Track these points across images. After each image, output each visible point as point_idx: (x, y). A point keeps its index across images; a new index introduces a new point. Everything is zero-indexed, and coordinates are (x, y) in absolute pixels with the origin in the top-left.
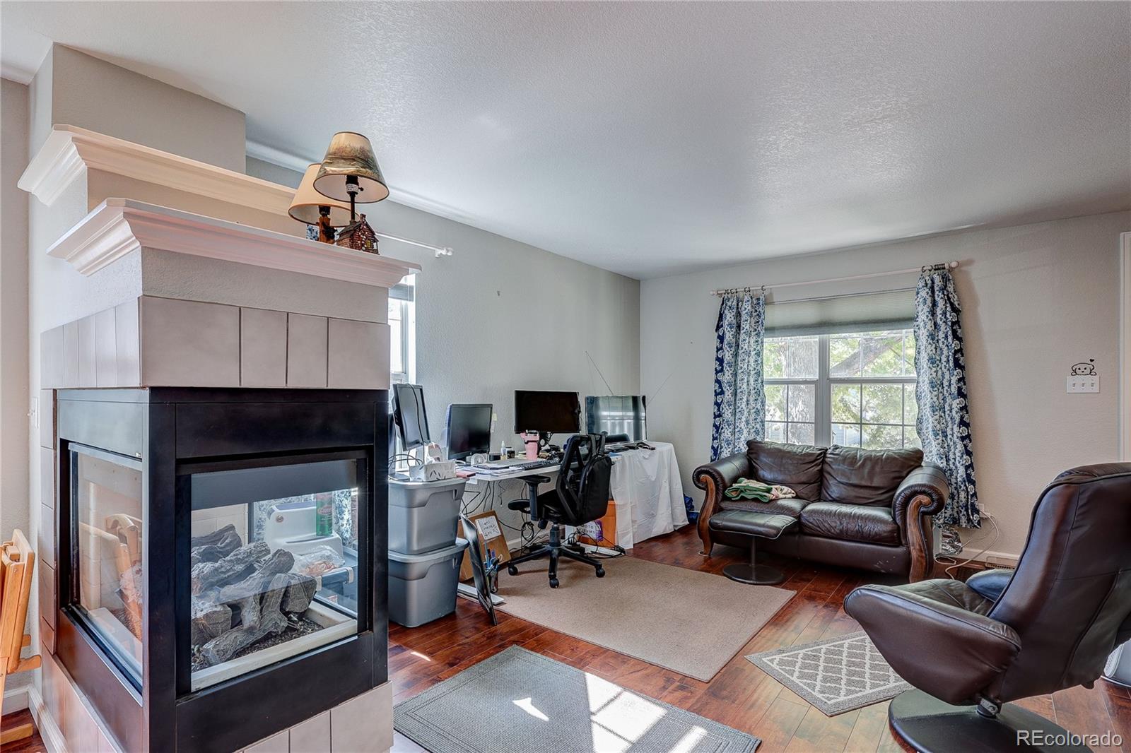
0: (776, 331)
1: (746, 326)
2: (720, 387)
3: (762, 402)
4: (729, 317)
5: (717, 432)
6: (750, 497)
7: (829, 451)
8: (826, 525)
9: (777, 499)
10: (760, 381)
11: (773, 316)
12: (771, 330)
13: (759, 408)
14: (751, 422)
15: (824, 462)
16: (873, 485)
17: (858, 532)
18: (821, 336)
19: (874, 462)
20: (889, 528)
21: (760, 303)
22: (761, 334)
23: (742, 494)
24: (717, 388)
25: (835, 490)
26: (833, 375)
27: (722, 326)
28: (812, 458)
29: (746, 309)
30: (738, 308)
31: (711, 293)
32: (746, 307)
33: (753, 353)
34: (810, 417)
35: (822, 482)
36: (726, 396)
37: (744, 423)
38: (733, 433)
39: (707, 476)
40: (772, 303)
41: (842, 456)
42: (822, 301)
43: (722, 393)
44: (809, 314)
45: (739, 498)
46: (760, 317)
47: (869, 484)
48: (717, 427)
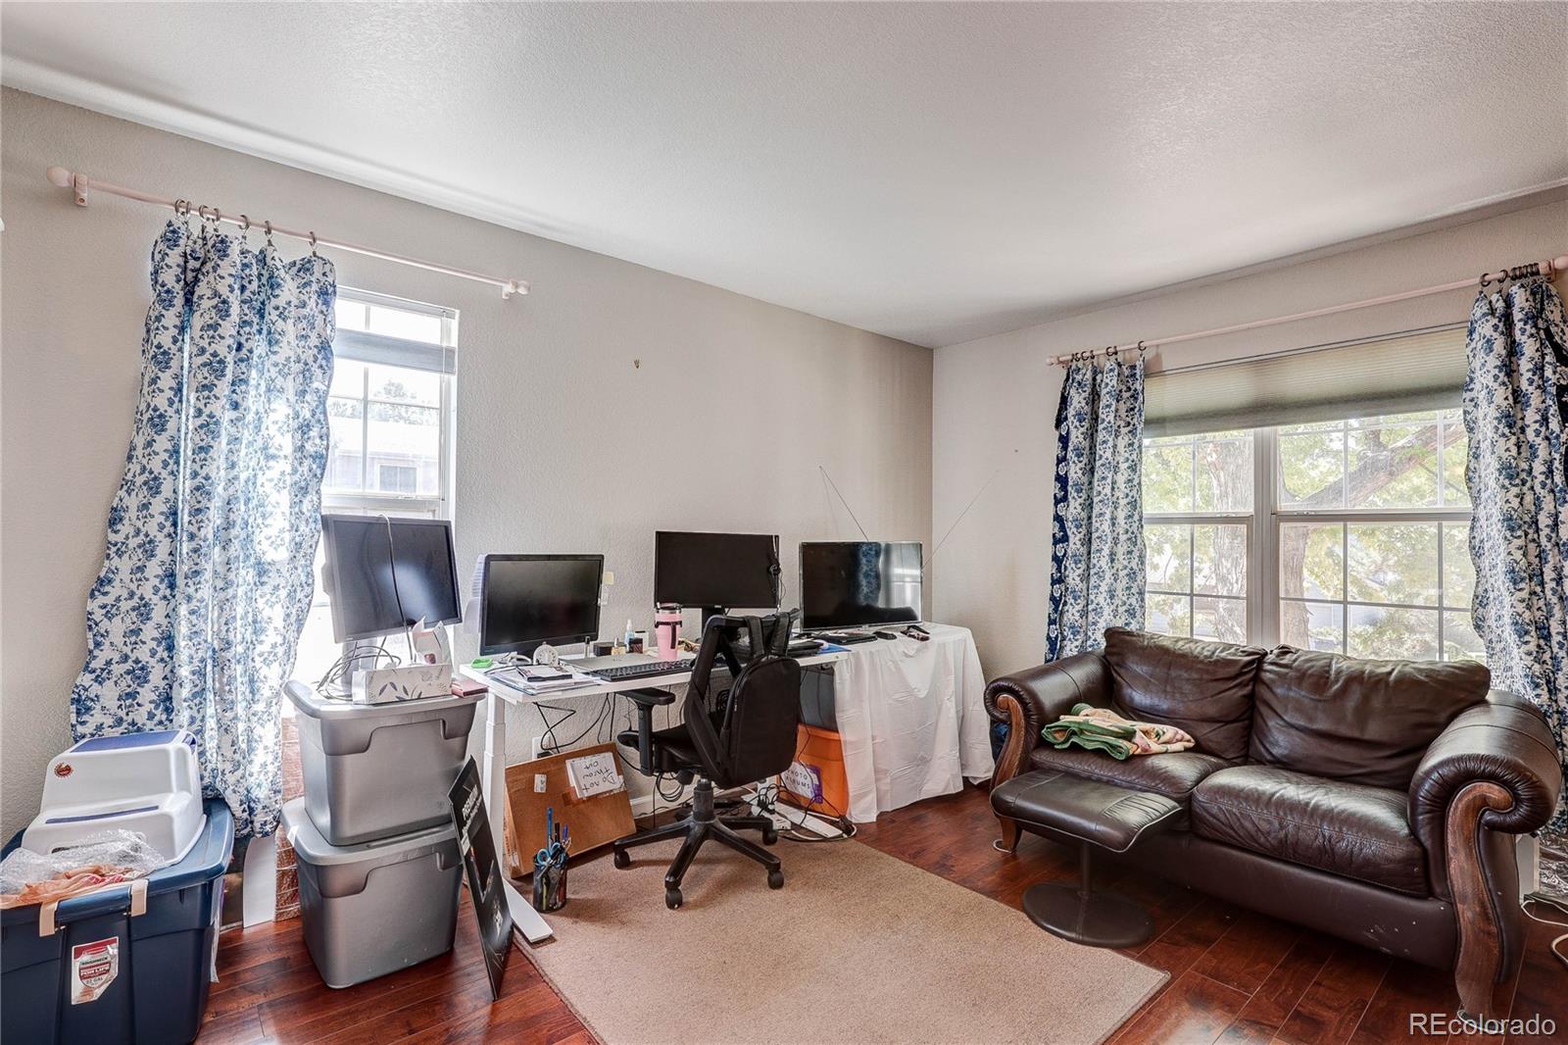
0: (1167, 425)
1: (1107, 416)
2: (1063, 528)
3: (1140, 557)
4: (1078, 401)
5: (1056, 610)
6: (1090, 746)
7: (1271, 657)
8: (1247, 824)
9: (1146, 754)
10: (1136, 517)
11: (1159, 397)
12: (1159, 424)
13: (1135, 567)
14: (1119, 592)
15: (1257, 679)
16: (1367, 736)
17: (1322, 850)
18: (1259, 429)
19: (1368, 684)
20: (1399, 851)
21: (1135, 375)
22: (1139, 431)
23: (1074, 739)
24: (1056, 530)
25: (1281, 741)
26: (1284, 505)
27: (1066, 418)
28: (1232, 671)
29: (1107, 384)
30: (1094, 385)
31: (1048, 361)
32: (1110, 382)
33: (1123, 466)
34: (1238, 584)
35: (1251, 718)
36: (1071, 544)
37: (1105, 594)
38: (1084, 613)
39: (1011, 697)
40: (1161, 373)
41: (1297, 670)
42: (1259, 363)
43: (1065, 539)
44: (1235, 389)
45: (1066, 746)
46: (1136, 399)
47: (1356, 734)
48: (1055, 601)
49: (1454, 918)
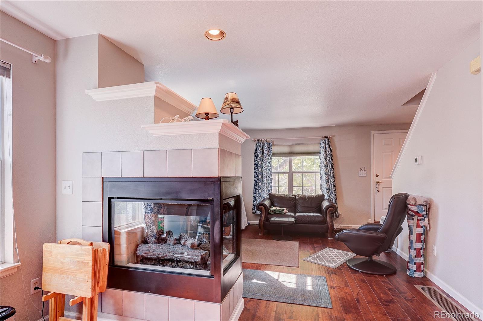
0: (275, 155)
1: (266, 152)
2: (257, 174)
3: (271, 180)
4: (260, 149)
5: (256, 191)
6: (277, 213)
7: (297, 196)
8: (304, 220)
9: (286, 213)
10: (270, 172)
11: (275, 149)
12: (274, 154)
13: (270, 182)
14: (267, 187)
15: (295, 200)
16: (312, 206)
17: (314, 221)
18: (290, 157)
19: (311, 198)
20: (323, 219)
21: (270, 145)
22: (271, 155)
23: (275, 212)
24: (255, 175)
25: (299, 208)
26: (293, 170)
27: (257, 152)
28: (292, 199)
29: (266, 147)
30: (262, 146)
31: (252, 140)
32: (266, 146)
33: (267, 162)
34: (286, 185)
35: (295, 206)
36: (259, 178)
38: (262, 191)
39: (262, 206)
40: (274, 145)
41: (302, 197)
42: (290, 145)
43: (258, 176)
44: (286, 149)
45: (273, 213)
46: (270, 150)
47: (311, 206)
48: (255, 189)
49: (328, 225)
